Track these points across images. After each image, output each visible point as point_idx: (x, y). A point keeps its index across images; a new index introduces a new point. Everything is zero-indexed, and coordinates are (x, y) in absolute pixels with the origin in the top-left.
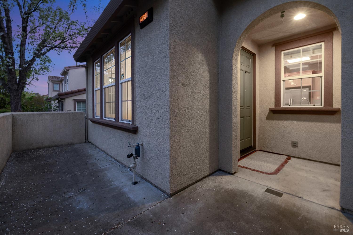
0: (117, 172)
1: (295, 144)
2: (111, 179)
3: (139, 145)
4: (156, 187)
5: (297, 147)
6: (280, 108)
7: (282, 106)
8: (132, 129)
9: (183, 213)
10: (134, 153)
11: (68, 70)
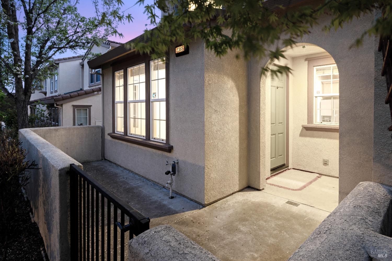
0: (151, 189)
1: (326, 162)
2: (148, 195)
3: (175, 163)
4: (191, 200)
5: (328, 165)
6: (313, 125)
7: (314, 123)
8: (168, 149)
9: (216, 217)
10: (171, 170)
11: (58, 64)
